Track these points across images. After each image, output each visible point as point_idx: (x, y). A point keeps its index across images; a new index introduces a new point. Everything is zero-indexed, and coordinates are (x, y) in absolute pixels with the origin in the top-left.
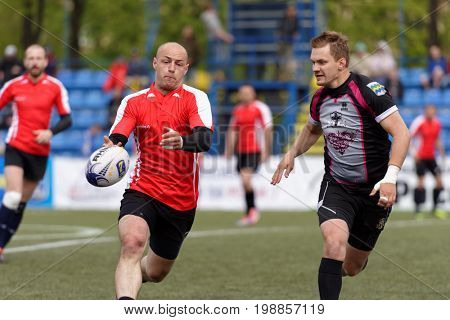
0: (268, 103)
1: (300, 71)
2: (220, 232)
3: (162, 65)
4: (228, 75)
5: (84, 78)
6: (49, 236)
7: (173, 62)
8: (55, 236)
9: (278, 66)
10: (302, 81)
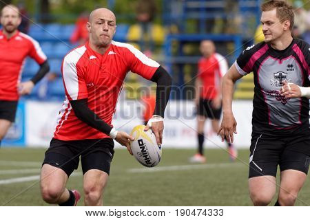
0: (223, 54)
1: (245, 25)
2: (174, 168)
3: (97, 26)
4: (181, 29)
5: (53, 31)
6: (22, 171)
7: (106, 22)
8: (28, 171)
9: (225, 21)
10: (247, 34)
